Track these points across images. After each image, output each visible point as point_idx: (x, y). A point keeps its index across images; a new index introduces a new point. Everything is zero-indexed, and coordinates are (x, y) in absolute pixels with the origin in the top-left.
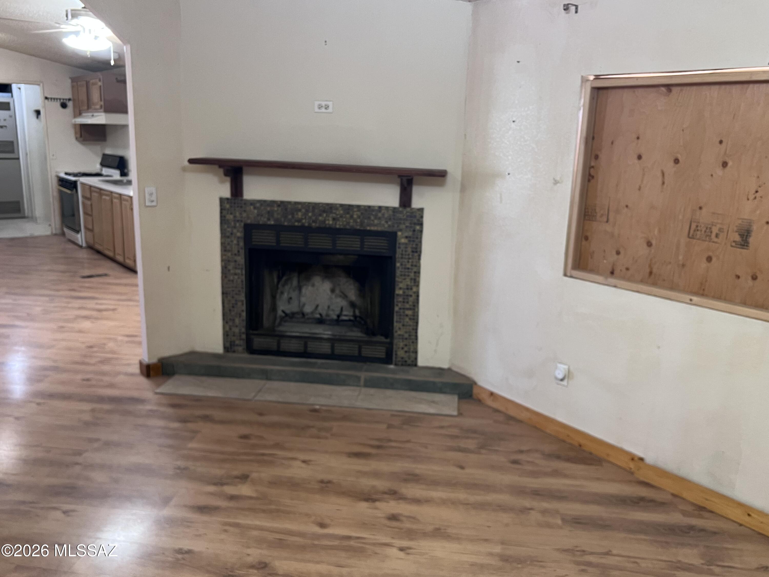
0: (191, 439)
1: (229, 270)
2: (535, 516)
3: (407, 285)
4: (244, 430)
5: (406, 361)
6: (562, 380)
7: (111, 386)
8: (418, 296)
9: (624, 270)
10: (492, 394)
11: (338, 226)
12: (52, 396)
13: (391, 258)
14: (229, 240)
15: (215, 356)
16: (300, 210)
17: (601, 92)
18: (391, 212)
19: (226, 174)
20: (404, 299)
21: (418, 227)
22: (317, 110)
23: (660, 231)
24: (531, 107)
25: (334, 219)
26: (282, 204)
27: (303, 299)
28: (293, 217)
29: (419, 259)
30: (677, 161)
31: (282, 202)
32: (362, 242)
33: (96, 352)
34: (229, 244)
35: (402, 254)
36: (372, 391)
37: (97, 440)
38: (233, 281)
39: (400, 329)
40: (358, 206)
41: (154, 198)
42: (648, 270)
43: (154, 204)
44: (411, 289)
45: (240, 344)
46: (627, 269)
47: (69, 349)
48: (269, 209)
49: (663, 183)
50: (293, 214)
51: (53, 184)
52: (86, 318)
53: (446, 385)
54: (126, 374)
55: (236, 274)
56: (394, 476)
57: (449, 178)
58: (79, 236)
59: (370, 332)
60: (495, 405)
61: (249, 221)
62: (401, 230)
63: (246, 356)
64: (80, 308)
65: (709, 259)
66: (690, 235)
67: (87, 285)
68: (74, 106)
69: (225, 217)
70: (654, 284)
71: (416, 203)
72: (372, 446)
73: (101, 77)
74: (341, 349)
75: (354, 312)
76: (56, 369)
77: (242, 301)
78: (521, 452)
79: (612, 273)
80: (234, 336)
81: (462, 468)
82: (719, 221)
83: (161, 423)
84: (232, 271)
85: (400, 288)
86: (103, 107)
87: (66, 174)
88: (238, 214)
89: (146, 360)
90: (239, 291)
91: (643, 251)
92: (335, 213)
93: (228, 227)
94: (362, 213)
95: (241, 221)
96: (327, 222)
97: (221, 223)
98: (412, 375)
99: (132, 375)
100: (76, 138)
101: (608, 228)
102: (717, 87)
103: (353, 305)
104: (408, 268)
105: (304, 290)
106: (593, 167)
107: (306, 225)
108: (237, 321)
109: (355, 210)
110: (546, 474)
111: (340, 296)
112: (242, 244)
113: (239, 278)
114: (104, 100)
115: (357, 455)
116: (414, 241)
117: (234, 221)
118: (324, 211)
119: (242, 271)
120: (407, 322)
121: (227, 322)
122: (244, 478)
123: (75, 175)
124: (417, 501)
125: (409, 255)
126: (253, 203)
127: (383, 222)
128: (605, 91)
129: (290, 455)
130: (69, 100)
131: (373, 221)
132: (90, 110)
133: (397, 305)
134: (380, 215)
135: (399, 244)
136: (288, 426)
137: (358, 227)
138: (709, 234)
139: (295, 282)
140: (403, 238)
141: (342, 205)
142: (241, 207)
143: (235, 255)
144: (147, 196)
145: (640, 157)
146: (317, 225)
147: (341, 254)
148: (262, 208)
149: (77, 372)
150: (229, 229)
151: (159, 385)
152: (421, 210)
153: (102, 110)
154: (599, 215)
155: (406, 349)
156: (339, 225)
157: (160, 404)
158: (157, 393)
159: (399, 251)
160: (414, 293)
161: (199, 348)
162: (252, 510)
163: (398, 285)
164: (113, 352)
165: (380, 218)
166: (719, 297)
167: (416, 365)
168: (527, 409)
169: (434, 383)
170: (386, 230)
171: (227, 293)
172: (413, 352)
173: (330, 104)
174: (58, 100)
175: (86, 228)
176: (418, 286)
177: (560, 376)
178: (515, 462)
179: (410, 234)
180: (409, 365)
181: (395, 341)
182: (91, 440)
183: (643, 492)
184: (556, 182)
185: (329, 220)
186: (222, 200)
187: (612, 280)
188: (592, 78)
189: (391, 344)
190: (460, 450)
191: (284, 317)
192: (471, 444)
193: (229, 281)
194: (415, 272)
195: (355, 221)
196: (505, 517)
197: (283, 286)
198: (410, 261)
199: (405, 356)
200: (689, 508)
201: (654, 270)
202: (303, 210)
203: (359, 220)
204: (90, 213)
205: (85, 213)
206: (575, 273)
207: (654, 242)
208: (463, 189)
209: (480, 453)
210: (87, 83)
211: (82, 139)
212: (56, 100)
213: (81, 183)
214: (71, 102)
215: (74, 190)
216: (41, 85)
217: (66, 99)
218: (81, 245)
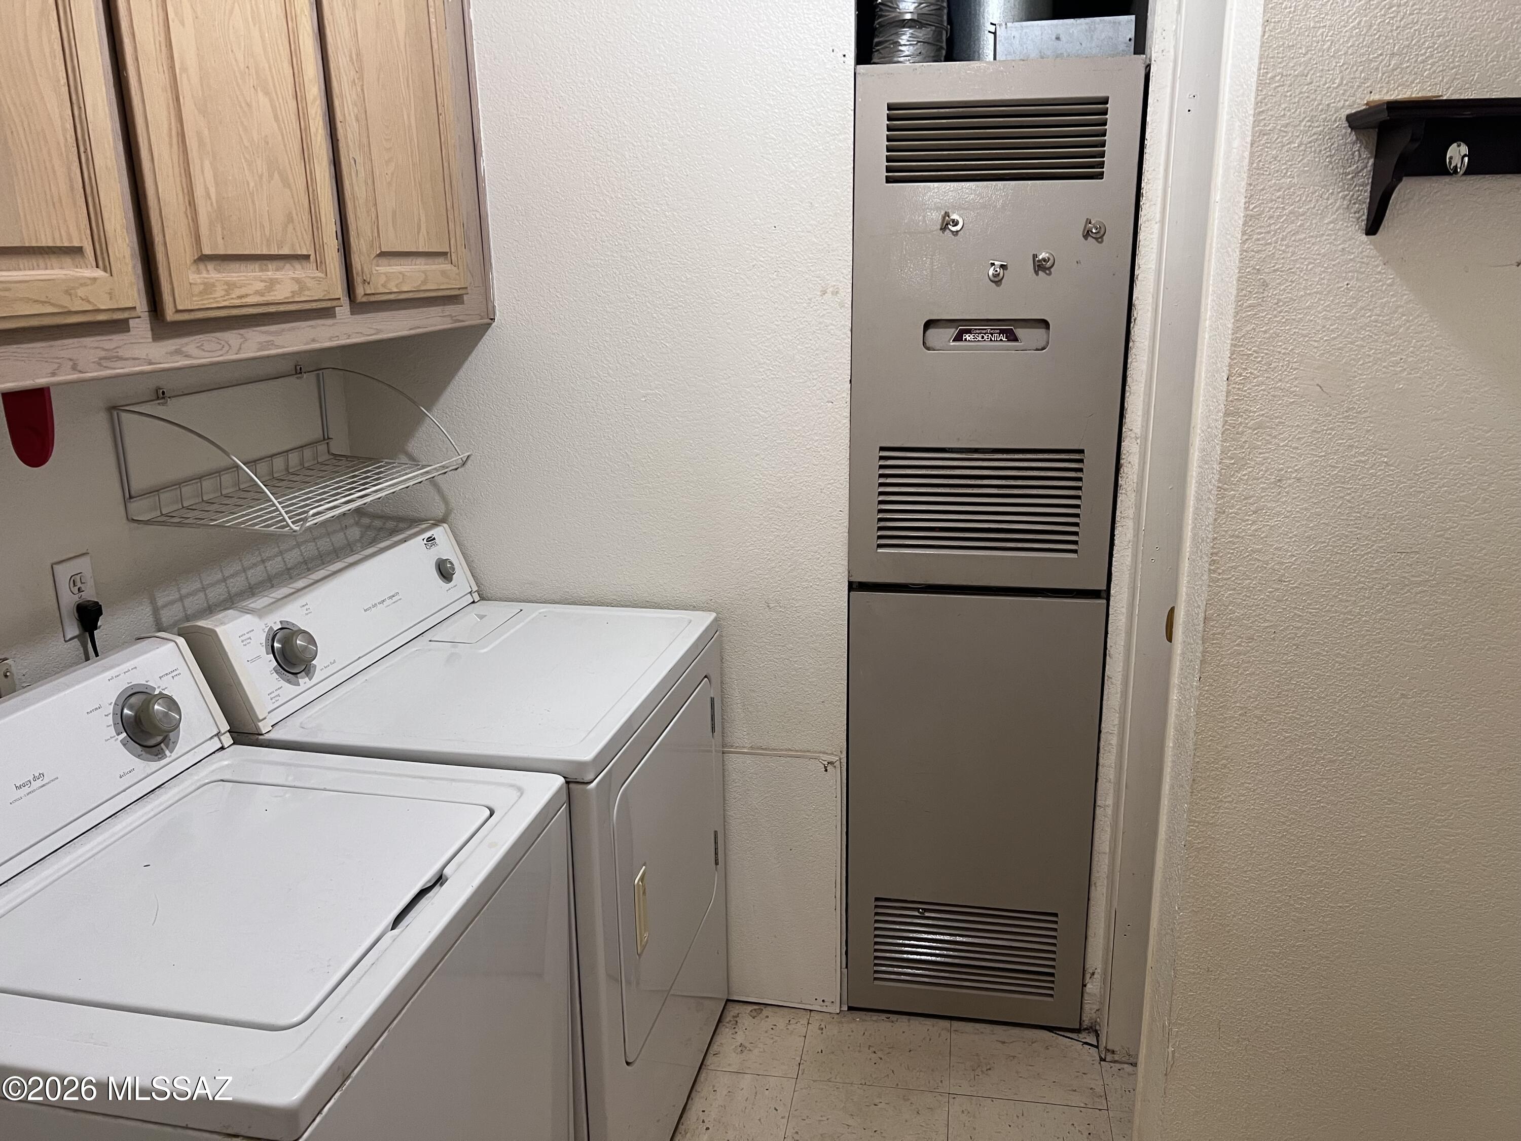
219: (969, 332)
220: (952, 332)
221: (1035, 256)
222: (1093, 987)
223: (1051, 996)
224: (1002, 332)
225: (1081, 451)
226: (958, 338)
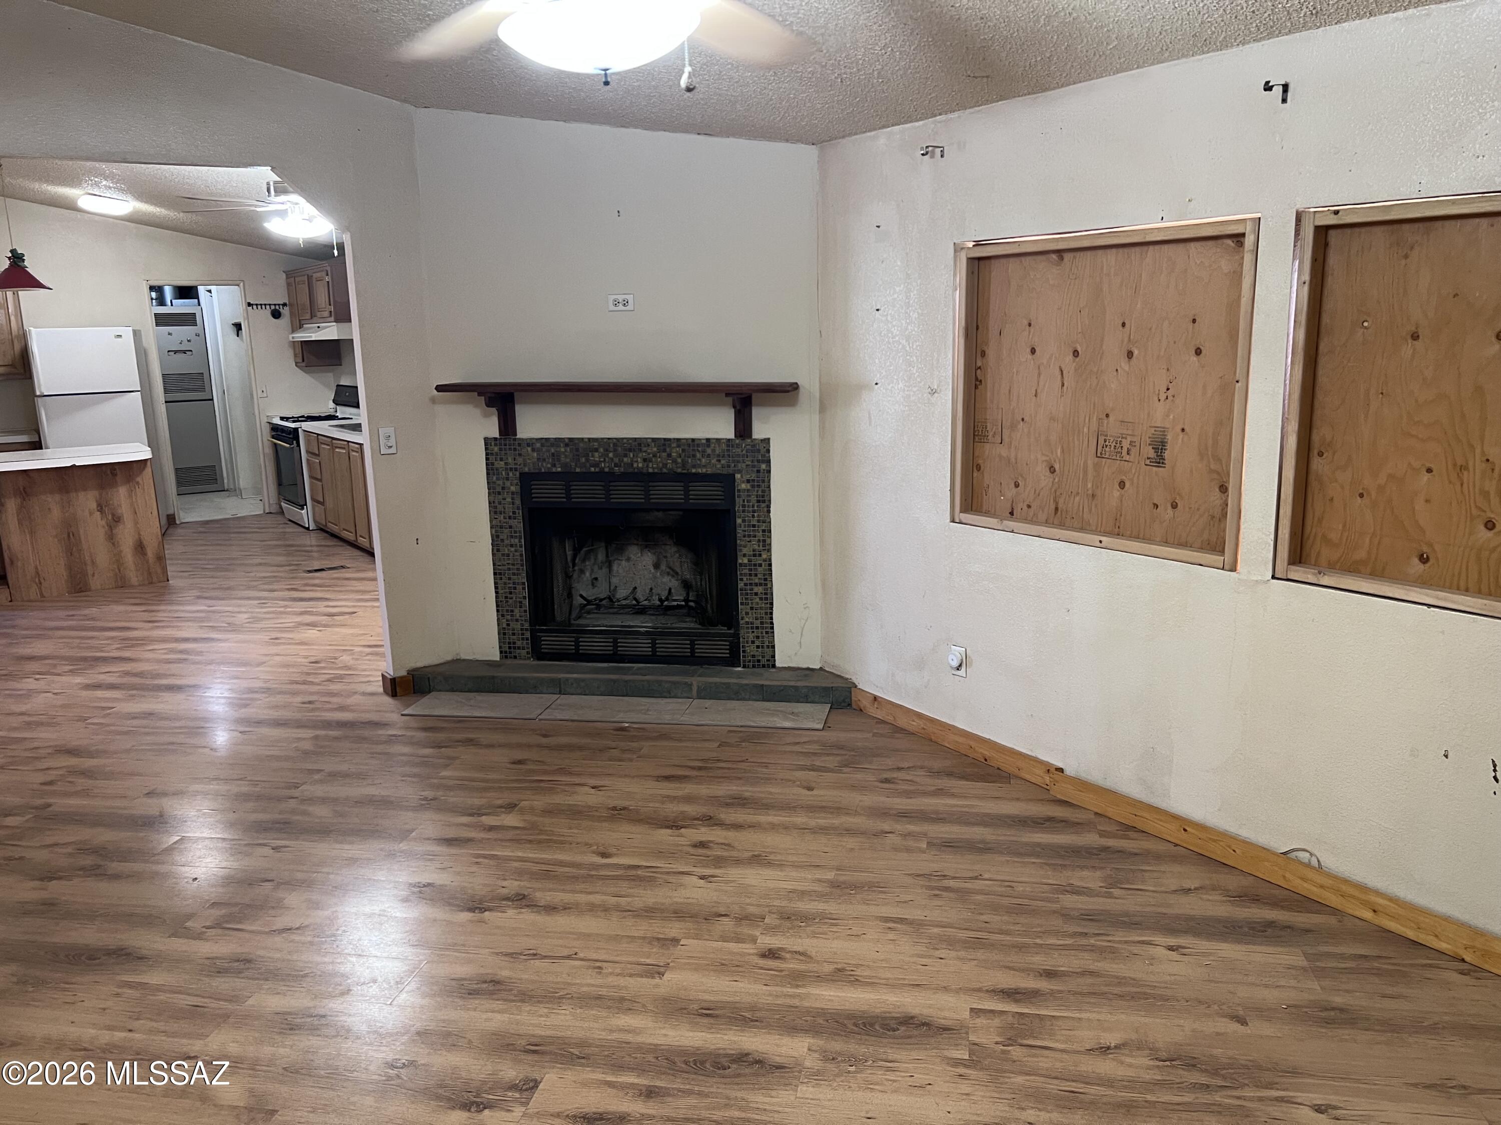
0: (446, 766)
1: (502, 540)
2: (892, 839)
3: (754, 551)
4: (519, 755)
5: (759, 661)
6: (958, 668)
7: (342, 708)
8: (770, 565)
9: (1025, 508)
10: (875, 698)
11: (651, 470)
12: (259, 723)
13: (728, 511)
14: (500, 497)
15: (490, 664)
16: (596, 450)
17: (982, 262)
18: (724, 446)
19: (489, 404)
20: (750, 570)
21: (763, 466)
22: (612, 308)
23: (1063, 451)
24: (898, 289)
25: (645, 460)
26: (571, 442)
27: (615, 581)
28: (587, 460)
29: (769, 511)
30: (1076, 353)
31: (571, 439)
32: (687, 491)
33: (324, 668)
34: (500, 503)
35: (744, 506)
36: (708, 703)
37: (319, 771)
38: (508, 555)
39: (747, 614)
40: (678, 440)
41: (392, 442)
42: (1053, 507)
43: (393, 450)
44: (760, 555)
45: (523, 644)
46: (1029, 506)
47: (287, 666)
48: (553, 450)
49: (1063, 385)
50: (587, 456)
51: (264, 436)
52: (312, 625)
53: (813, 689)
54: (364, 694)
55: (512, 546)
56: (714, 800)
57: (803, 393)
58: (303, 512)
59: (706, 621)
60: (879, 715)
61: (526, 470)
62: (740, 472)
63: (533, 662)
64: (302, 613)
65: (1122, 485)
66: (1099, 455)
67: (317, 582)
68: (292, 315)
69: (493, 464)
70: (1062, 525)
71: (759, 431)
72: (693, 768)
73: (329, 269)
74: (665, 646)
75: (688, 594)
76: (268, 691)
77: (524, 584)
78: (899, 769)
79: (1012, 513)
80: (514, 634)
81: (810, 789)
82: (1130, 432)
83: (406, 750)
84: (506, 542)
85: (744, 555)
86: (333, 313)
87: (282, 419)
88: (510, 460)
89: (391, 672)
90: (518, 569)
91: (1045, 480)
92: (645, 452)
93: (498, 479)
94: (683, 450)
95: (516, 470)
96: (635, 465)
97: (488, 474)
98: (766, 679)
99: (372, 694)
100: (296, 363)
101: (1003, 451)
102: (1114, 251)
103: (686, 585)
104: (754, 526)
105: (615, 568)
106: (980, 368)
107: (607, 470)
108: (517, 612)
109: (674, 445)
110: (925, 794)
111: (668, 574)
112: (518, 502)
113: (516, 551)
114: (333, 305)
115: (668, 778)
116: (759, 486)
117: (506, 469)
118: (630, 450)
119: (520, 542)
120: (758, 603)
121: (503, 616)
122: (511, 807)
123: (296, 420)
124: (737, 827)
125: (753, 506)
126: (530, 442)
127: (714, 461)
128: (987, 262)
129: (577, 780)
130: (284, 305)
131: (699, 460)
132: (315, 319)
133: (742, 580)
134: (709, 451)
135: (739, 491)
136: (581, 748)
137: (679, 470)
138: (1119, 450)
139: (601, 556)
140: (743, 482)
141: (654, 440)
142: (515, 450)
143: (510, 518)
144: (382, 441)
145: (1033, 351)
146: (622, 470)
147: (658, 510)
148: (544, 449)
149: (294, 693)
150: (500, 482)
151: (408, 706)
152: (767, 441)
153: (332, 319)
154: (991, 434)
155: (757, 643)
156: (653, 468)
157: (408, 728)
158: (402, 715)
159: (739, 501)
160: (765, 560)
161: (466, 655)
162: (517, 841)
163: (741, 551)
164: (349, 668)
165: (709, 456)
166: (1136, 537)
167: (774, 666)
168: (919, 715)
169: (796, 688)
170: (719, 472)
171: (500, 574)
172: (768, 647)
173: (630, 298)
174: (268, 307)
175: (313, 500)
176: (769, 550)
177: (955, 664)
178: (887, 781)
179: (753, 476)
180: (764, 666)
181: (742, 632)
182: (311, 772)
183: (1058, 812)
184: (933, 392)
185: (637, 461)
186: (487, 440)
187: (1011, 524)
188: (971, 245)
189: (737, 636)
190: (813, 769)
191: (585, 605)
192: (831, 762)
193: (503, 555)
194: (764, 531)
195: (674, 461)
196: (851, 842)
197: (584, 561)
198: (756, 514)
199: (758, 653)
200: (1113, 828)
201: (1060, 506)
202: (601, 450)
203: (679, 460)
204: (319, 477)
205: (311, 477)
206: (964, 517)
207: (1057, 466)
208: (823, 409)
209: (840, 772)
210: (309, 278)
211: (304, 364)
212: (263, 307)
213: (305, 431)
214: (287, 309)
215: (295, 442)
216: (242, 284)
217: (279, 305)
218: (307, 526)
221: (187, 339)
222: (226, 481)
223: (217, 484)
225: (201, 374)
226: (175, 354)
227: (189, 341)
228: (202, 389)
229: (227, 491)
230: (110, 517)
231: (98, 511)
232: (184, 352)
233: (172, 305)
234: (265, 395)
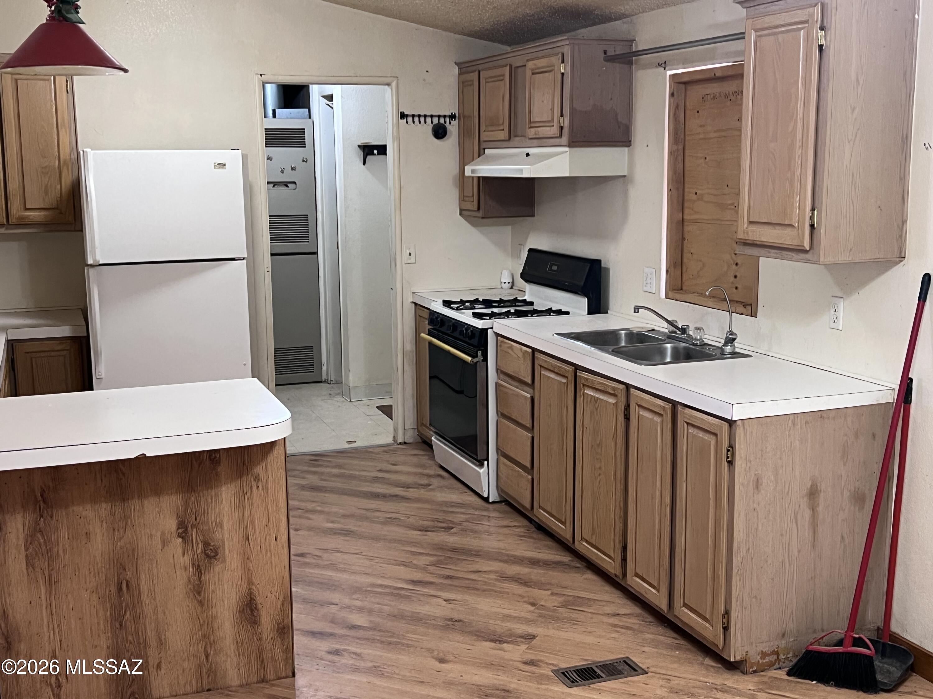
58: (481, 471)
68: (464, 134)
73: (568, 50)
86: (566, 131)
87: (447, 304)
100: (464, 212)
114: (573, 111)
130: (452, 117)
132: (516, 141)
153: (562, 139)
174: (429, 120)
175: (501, 453)
204: (526, 423)
205: (503, 415)
210: (515, 71)
211: (480, 214)
212: (422, 119)
213: (497, 335)
214: (455, 123)
215: (480, 353)
216: (394, 84)
217: (445, 116)
218: (486, 495)
219: (276, 185)
220: (272, 185)
221: (291, 166)
222: (324, 368)
223: (313, 372)
224: (284, 185)
225: (307, 215)
226: (274, 187)
227: (293, 169)
228: (305, 238)
229: (326, 382)
230: (200, 548)
231: (179, 536)
232: (286, 184)
233: (274, 116)
234: (413, 260)
